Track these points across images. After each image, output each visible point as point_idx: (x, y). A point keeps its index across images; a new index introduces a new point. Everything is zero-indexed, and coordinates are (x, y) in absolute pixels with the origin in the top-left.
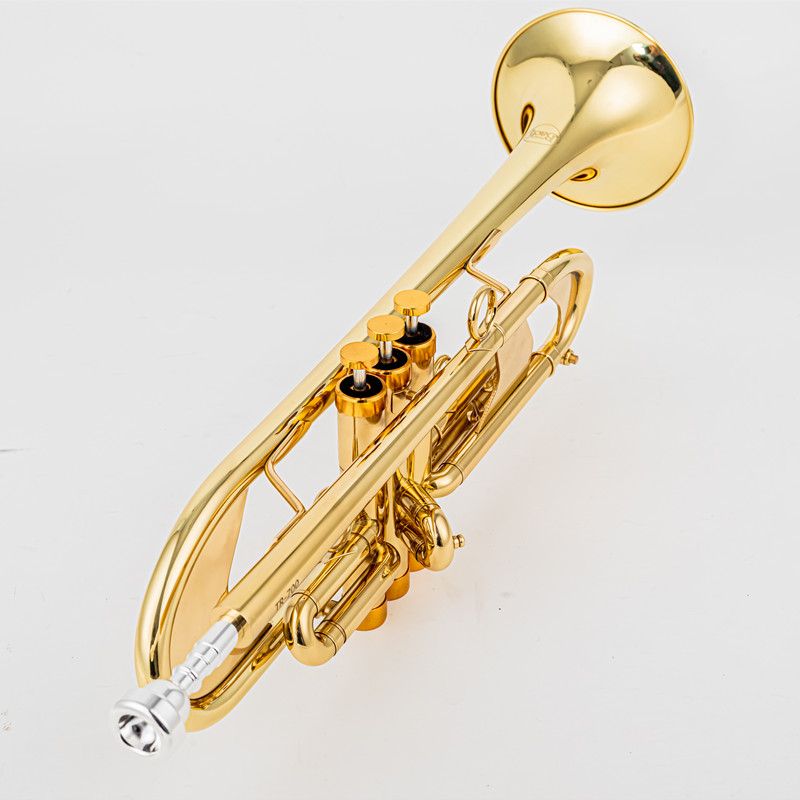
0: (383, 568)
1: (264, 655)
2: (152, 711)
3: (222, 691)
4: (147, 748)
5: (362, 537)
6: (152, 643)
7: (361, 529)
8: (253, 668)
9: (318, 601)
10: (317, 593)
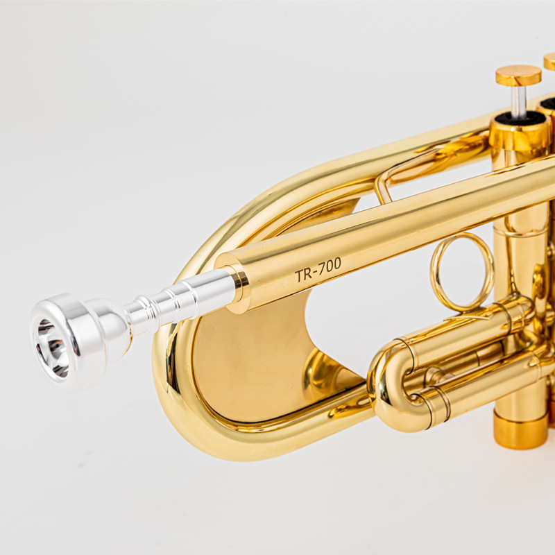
0: (530, 358)
1: (348, 408)
2: (69, 321)
3: (254, 431)
4: (57, 369)
5: (505, 310)
6: (172, 332)
7: (508, 302)
8: (330, 417)
9: (417, 355)
10: (419, 347)
